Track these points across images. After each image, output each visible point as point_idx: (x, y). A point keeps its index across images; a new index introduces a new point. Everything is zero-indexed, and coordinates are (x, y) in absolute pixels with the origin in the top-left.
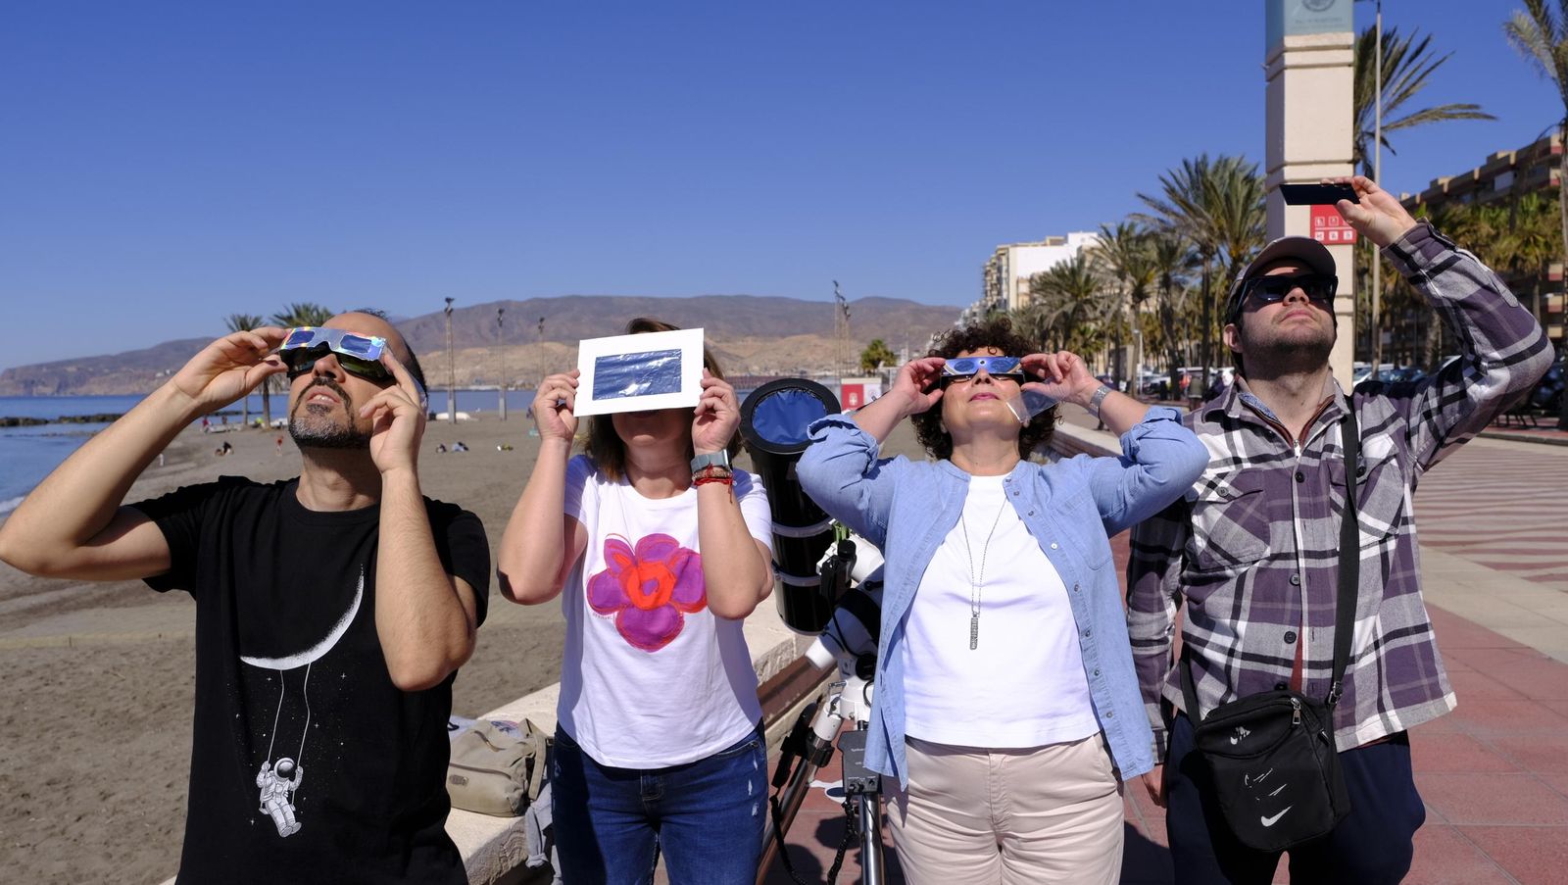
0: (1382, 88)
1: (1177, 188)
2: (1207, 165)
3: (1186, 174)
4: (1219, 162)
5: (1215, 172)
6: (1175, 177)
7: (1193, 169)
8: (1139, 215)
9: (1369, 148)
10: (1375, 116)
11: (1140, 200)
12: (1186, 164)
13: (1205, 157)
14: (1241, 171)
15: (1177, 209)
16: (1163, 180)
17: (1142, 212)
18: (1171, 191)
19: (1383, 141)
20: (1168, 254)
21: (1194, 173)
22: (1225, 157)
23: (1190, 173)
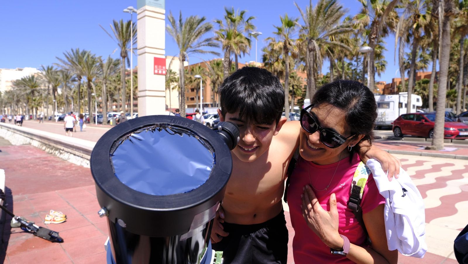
0: (133, 37)
1: (69, 57)
2: (79, 52)
3: (72, 53)
4: (83, 51)
5: (82, 54)
6: (68, 54)
7: (75, 51)
8: (57, 64)
9: (129, 53)
10: (131, 44)
11: (57, 59)
12: (72, 50)
13: (79, 49)
14: (90, 55)
15: (70, 63)
16: (64, 54)
17: (58, 63)
18: (68, 58)
19: (133, 52)
20: (67, 77)
21: (75, 54)
22: (85, 50)
23: (74, 54)
